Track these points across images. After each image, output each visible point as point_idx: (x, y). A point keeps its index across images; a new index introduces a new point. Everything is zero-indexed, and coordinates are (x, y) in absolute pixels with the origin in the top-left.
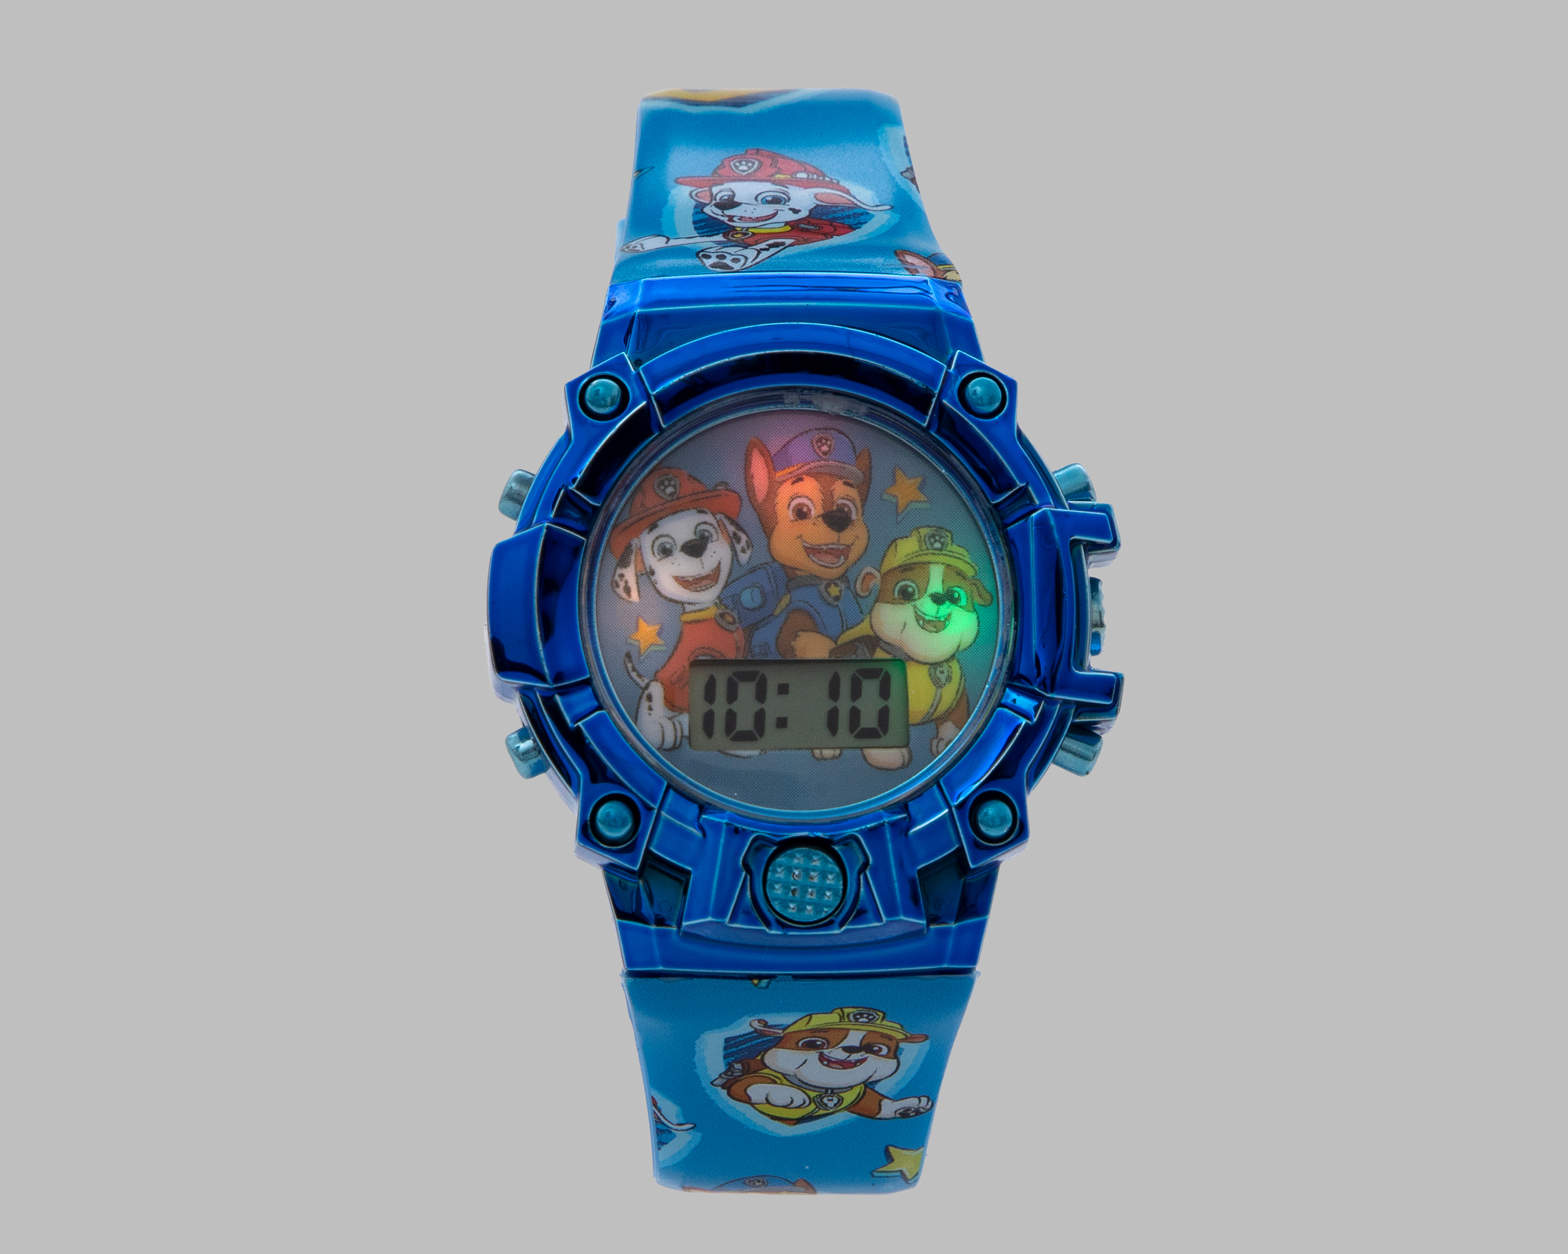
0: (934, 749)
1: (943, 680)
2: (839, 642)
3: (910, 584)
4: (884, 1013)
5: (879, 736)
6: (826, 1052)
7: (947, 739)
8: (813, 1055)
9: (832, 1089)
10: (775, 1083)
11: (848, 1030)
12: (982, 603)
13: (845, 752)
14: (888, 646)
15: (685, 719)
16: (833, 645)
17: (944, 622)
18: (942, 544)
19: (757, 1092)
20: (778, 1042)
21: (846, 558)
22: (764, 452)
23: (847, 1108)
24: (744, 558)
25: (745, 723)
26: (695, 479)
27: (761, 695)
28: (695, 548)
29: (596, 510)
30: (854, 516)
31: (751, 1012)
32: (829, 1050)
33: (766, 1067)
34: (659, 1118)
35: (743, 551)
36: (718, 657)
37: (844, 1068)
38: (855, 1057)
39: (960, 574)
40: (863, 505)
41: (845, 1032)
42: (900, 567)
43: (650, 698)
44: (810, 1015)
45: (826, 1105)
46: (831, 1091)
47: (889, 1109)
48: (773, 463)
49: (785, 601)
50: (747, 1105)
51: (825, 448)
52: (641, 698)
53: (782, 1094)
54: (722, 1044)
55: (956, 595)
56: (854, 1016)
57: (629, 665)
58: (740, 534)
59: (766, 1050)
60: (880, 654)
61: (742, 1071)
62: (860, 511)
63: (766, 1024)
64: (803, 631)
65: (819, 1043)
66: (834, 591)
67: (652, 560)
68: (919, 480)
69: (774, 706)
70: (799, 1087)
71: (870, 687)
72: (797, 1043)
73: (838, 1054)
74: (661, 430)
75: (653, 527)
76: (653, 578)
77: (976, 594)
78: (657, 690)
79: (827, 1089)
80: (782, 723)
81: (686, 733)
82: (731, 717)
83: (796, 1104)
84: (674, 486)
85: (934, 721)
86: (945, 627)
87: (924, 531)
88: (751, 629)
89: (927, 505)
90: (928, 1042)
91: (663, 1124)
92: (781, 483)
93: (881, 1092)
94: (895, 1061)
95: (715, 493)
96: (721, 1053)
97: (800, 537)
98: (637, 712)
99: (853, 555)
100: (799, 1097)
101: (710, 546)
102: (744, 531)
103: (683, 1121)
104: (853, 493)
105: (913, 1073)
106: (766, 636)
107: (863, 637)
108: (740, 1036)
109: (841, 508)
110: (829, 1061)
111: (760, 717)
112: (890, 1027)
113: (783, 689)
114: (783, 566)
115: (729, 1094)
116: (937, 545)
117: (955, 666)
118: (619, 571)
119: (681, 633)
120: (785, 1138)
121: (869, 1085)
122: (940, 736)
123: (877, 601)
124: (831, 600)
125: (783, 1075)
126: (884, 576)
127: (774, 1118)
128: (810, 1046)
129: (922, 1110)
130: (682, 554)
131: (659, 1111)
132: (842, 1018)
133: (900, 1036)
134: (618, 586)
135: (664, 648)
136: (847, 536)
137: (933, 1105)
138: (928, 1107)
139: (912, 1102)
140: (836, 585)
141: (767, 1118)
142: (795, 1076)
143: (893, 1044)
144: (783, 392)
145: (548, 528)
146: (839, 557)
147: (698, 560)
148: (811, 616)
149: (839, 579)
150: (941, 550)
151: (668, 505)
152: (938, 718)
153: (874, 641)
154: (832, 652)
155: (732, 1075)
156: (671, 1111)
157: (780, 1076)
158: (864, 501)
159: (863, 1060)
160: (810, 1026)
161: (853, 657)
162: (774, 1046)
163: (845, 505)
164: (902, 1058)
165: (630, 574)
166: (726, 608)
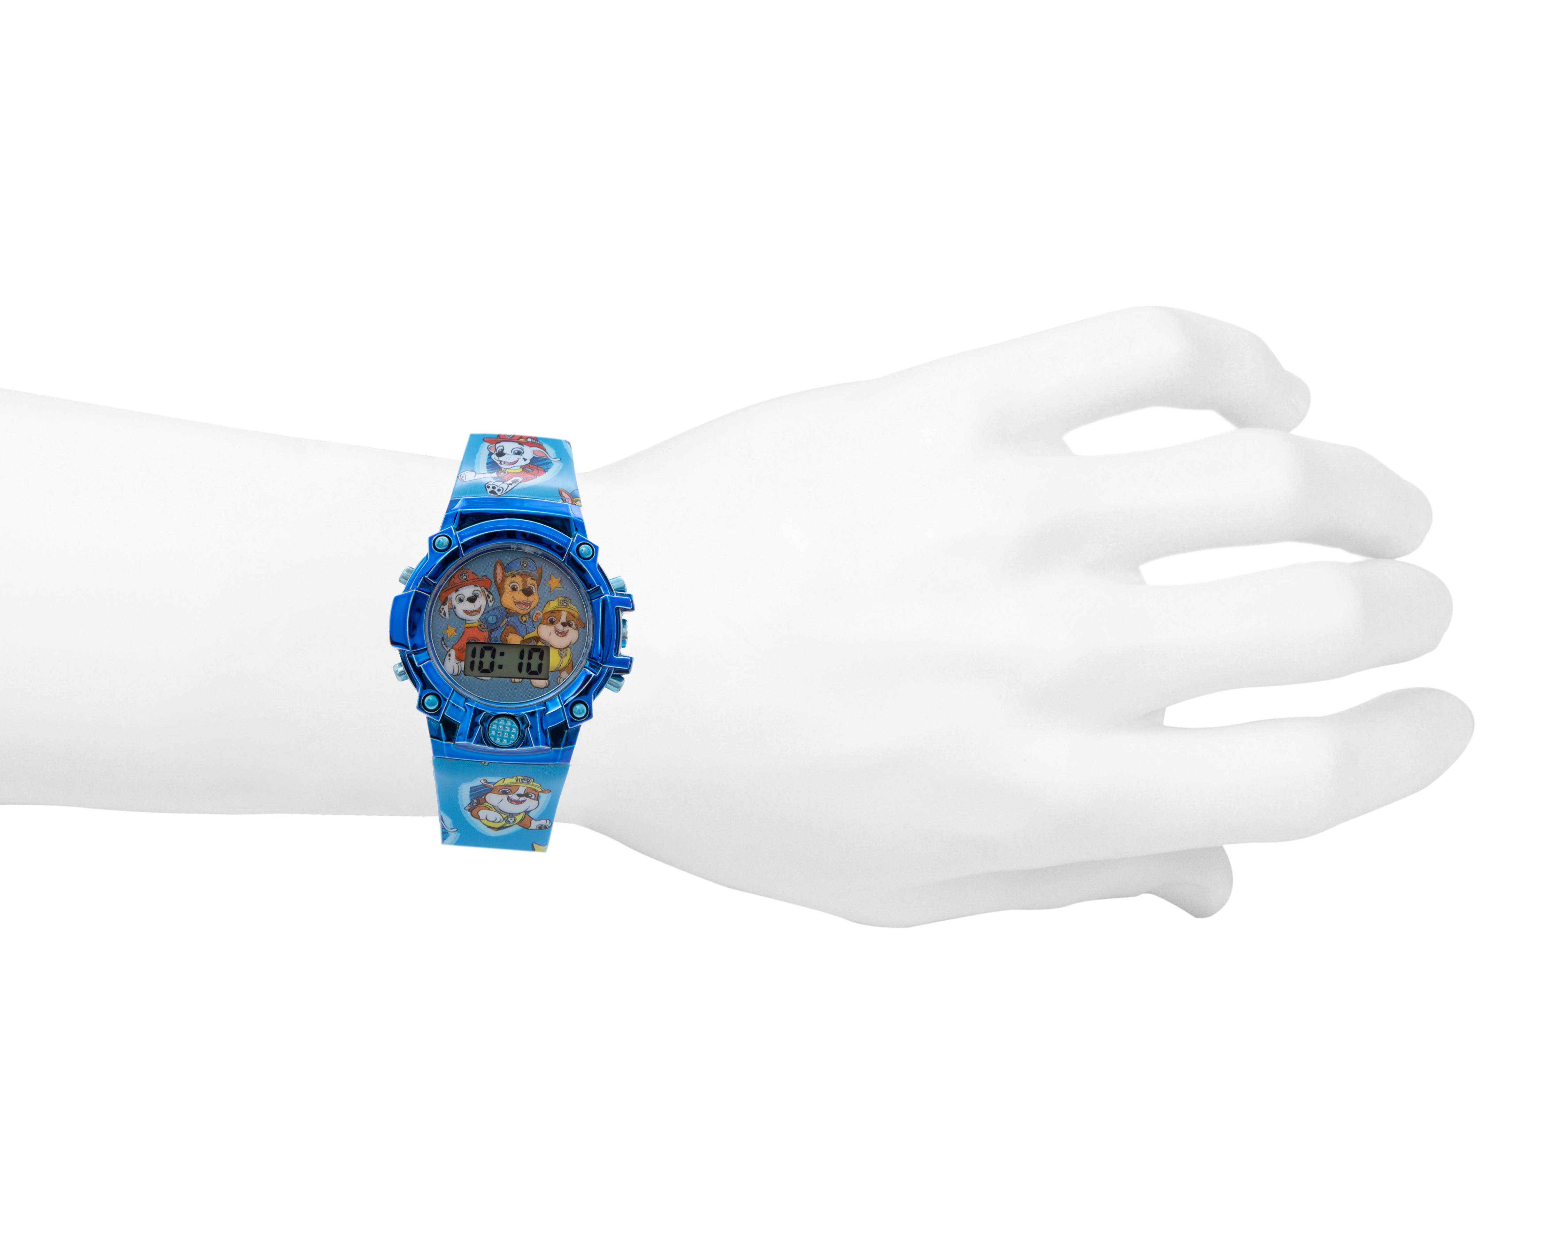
0: (558, 681)
1: (564, 655)
2: (525, 638)
3: (553, 618)
4: (534, 779)
5: (538, 674)
6: (510, 796)
7: (563, 678)
8: (505, 797)
9: (512, 814)
10: (490, 810)
11: (519, 786)
12: (581, 627)
13: (524, 680)
14: (543, 641)
15: (463, 664)
16: (522, 639)
17: (566, 633)
18: (567, 604)
19: (483, 813)
20: (491, 790)
21: (530, 607)
22: (502, 565)
23: (518, 824)
24: (491, 604)
25: (486, 666)
26: (474, 574)
27: (493, 656)
28: (472, 600)
29: (435, 585)
30: (534, 591)
31: (482, 775)
32: (512, 795)
33: (486, 802)
34: (443, 826)
35: (491, 602)
36: (477, 641)
37: (517, 804)
38: (522, 799)
39: (573, 615)
40: (538, 587)
41: (518, 787)
42: (550, 611)
43: (450, 655)
44: (504, 779)
45: (509, 821)
46: (512, 815)
47: (534, 825)
48: (505, 569)
49: (505, 621)
50: (478, 820)
51: (525, 565)
52: (446, 655)
53: (492, 815)
54: (469, 790)
55: (571, 623)
56: (522, 780)
57: (443, 642)
58: (490, 595)
59: (487, 794)
60: (540, 644)
61: (477, 803)
62: (537, 589)
63: (487, 782)
64: (511, 633)
65: (507, 792)
66: (524, 619)
67: (455, 603)
68: (560, 579)
69: (498, 660)
70: (499, 813)
71: (536, 655)
72: (499, 791)
73: (514, 797)
74: (462, 556)
75: (457, 591)
76: (455, 610)
77: (578, 623)
78: (453, 653)
79: (510, 814)
80: (500, 667)
81: (463, 669)
82: (481, 663)
83: (498, 821)
84: (466, 576)
85: (559, 671)
86: (566, 635)
87: (560, 599)
88: (491, 631)
89: (562, 589)
90: (550, 793)
91: (445, 829)
92: (507, 577)
93: (531, 816)
94: (537, 801)
95: (481, 579)
96: (469, 794)
97: (513, 597)
98: (444, 660)
99: (533, 605)
100: (499, 817)
101: (478, 599)
102: (492, 594)
103: (453, 827)
104: (534, 582)
105: (545, 808)
106: (496, 634)
107: (534, 637)
108: (476, 787)
109: (529, 588)
110: (511, 800)
111: (492, 664)
112: (535, 785)
113: (502, 654)
114: (505, 608)
115: (471, 814)
116: (565, 604)
117: (569, 650)
118: (442, 607)
119: (464, 631)
120: (493, 837)
121: (527, 812)
122: (561, 676)
123: (540, 624)
124: (523, 622)
125: (493, 806)
126: (544, 614)
127: (489, 827)
128: (504, 793)
129: (547, 827)
130: (467, 601)
131: (444, 822)
132: (517, 780)
133: (540, 790)
134: (441, 612)
135: (457, 637)
136: (531, 598)
137: (552, 825)
138: (550, 825)
139: (543, 822)
140: (525, 616)
141: (486, 827)
142: (498, 807)
143: (537, 794)
144: (510, 544)
145: (416, 592)
146: (527, 606)
147: (473, 604)
148: (515, 628)
149: (527, 614)
150: (566, 606)
151: (463, 583)
152: (561, 670)
153: (538, 639)
154: (521, 642)
155: (473, 805)
156: (448, 822)
157: (492, 806)
158: (538, 586)
159: (524, 801)
160: (504, 784)
161: (530, 644)
162: (490, 792)
163: (531, 587)
164: (540, 800)
165: (446, 608)
166: (482, 623)
